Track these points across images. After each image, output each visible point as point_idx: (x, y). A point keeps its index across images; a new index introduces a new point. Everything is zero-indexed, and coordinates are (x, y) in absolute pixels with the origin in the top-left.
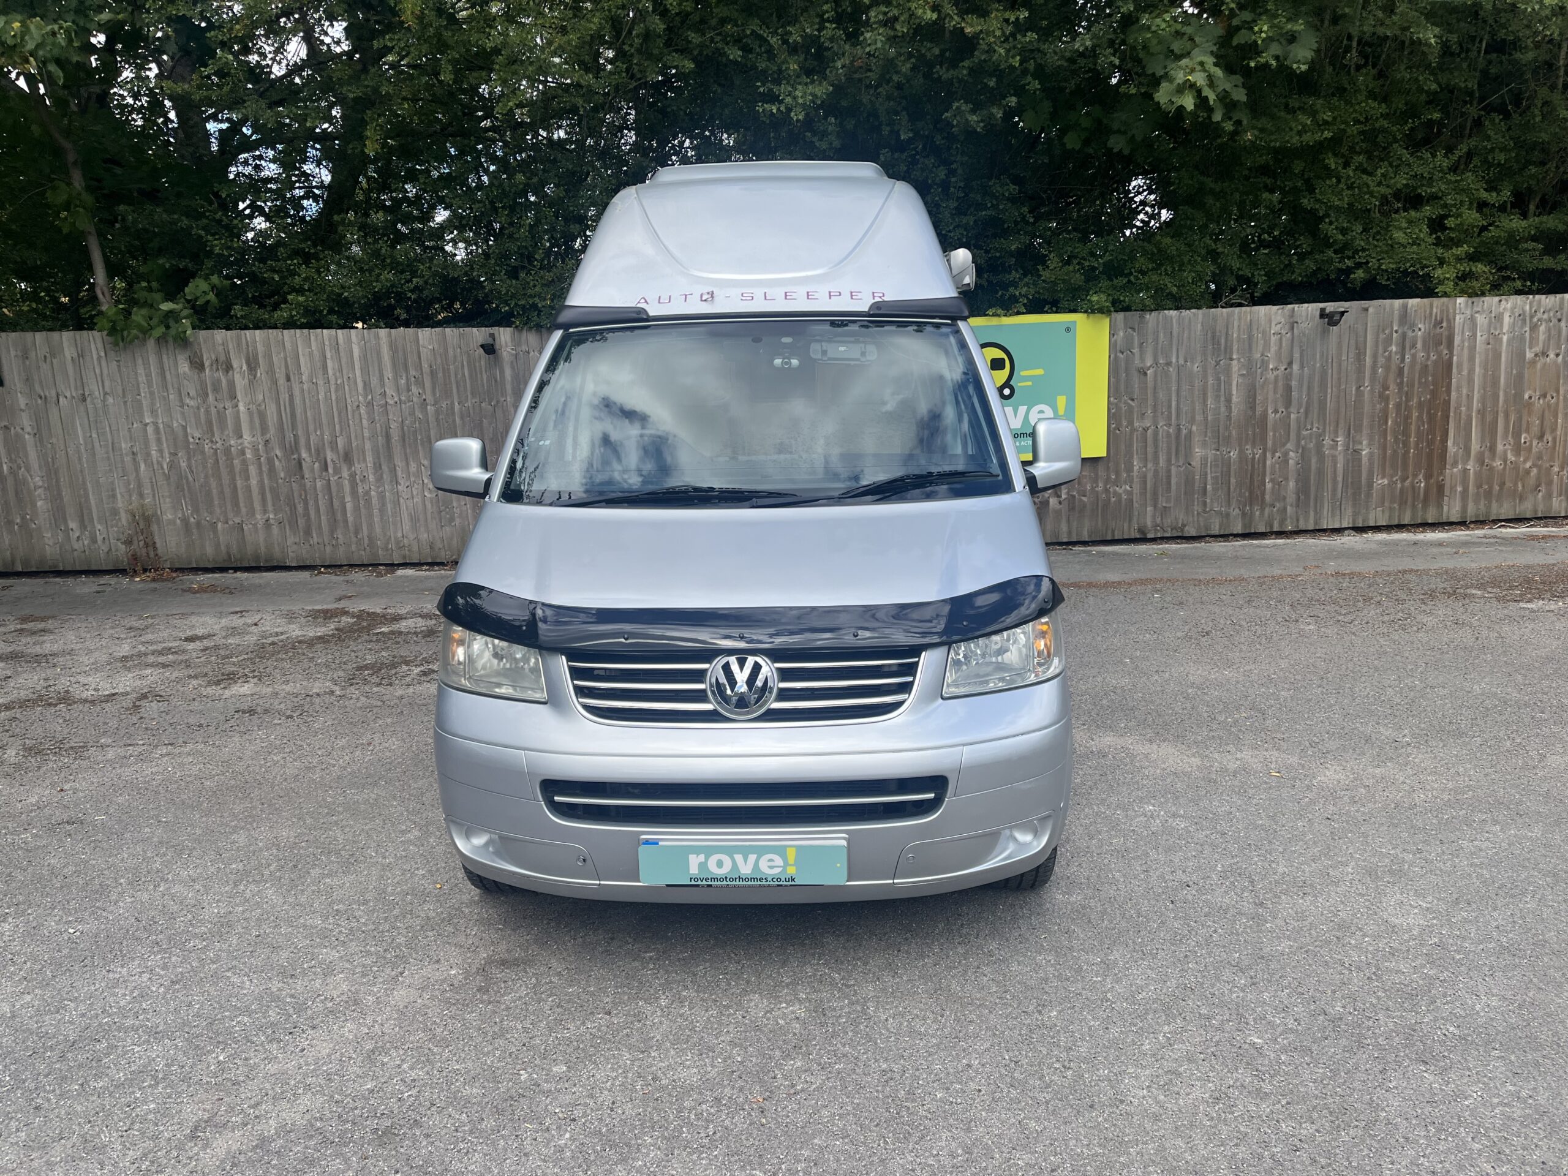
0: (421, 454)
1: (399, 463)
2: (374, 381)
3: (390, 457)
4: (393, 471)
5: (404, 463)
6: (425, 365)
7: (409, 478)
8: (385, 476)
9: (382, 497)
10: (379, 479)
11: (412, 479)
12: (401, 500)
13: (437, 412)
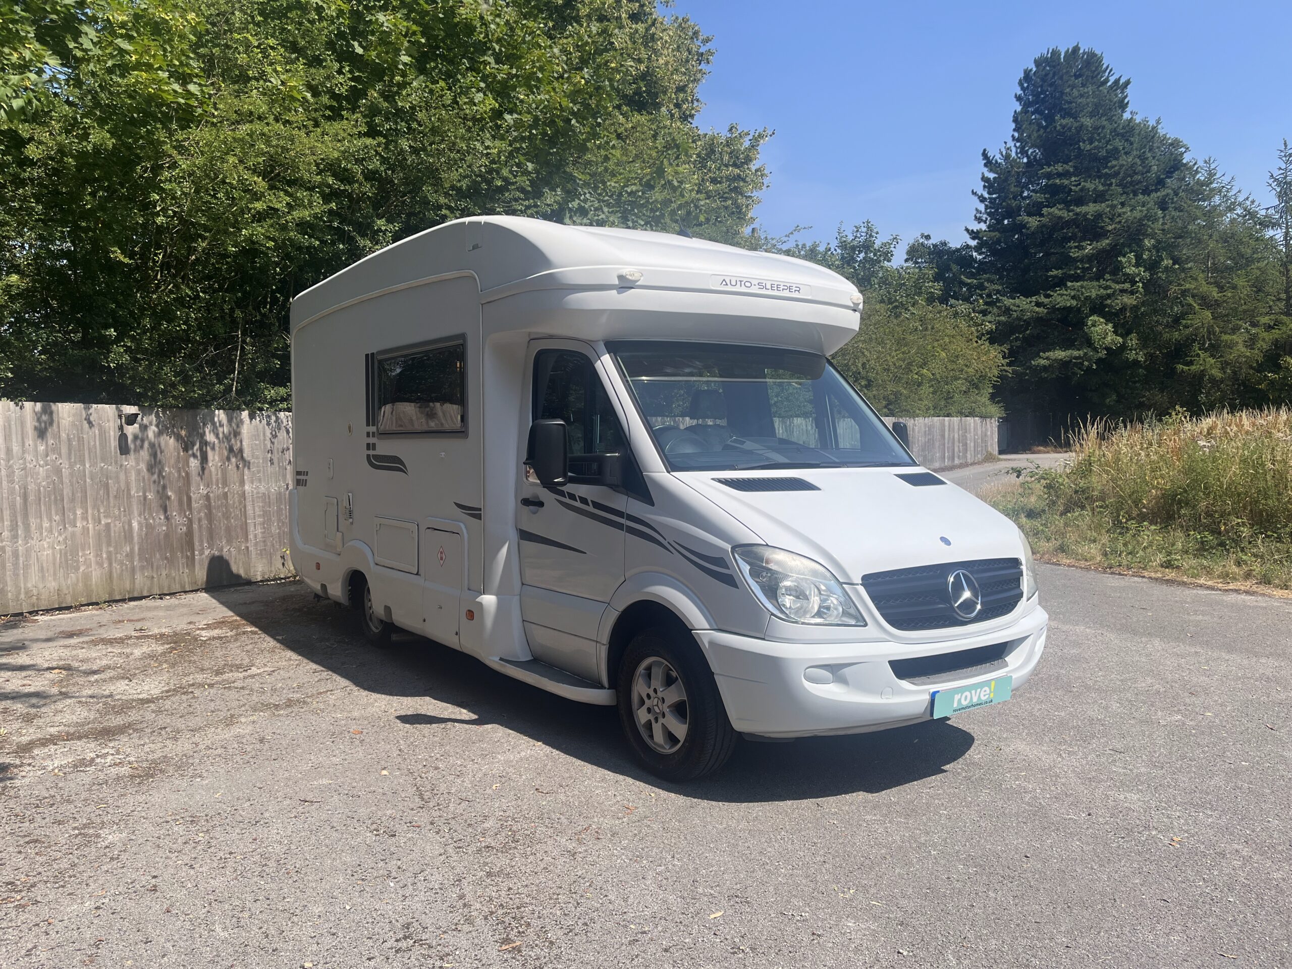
0: (53, 512)
1: (33, 522)
2: (16, 448)
3: (26, 516)
4: (27, 527)
5: (39, 521)
6: (64, 435)
7: (41, 534)
8: (20, 532)
9: (16, 554)
10: (15, 537)
11: (45, 534)
12: (33, 554)
13: (72, 475)
